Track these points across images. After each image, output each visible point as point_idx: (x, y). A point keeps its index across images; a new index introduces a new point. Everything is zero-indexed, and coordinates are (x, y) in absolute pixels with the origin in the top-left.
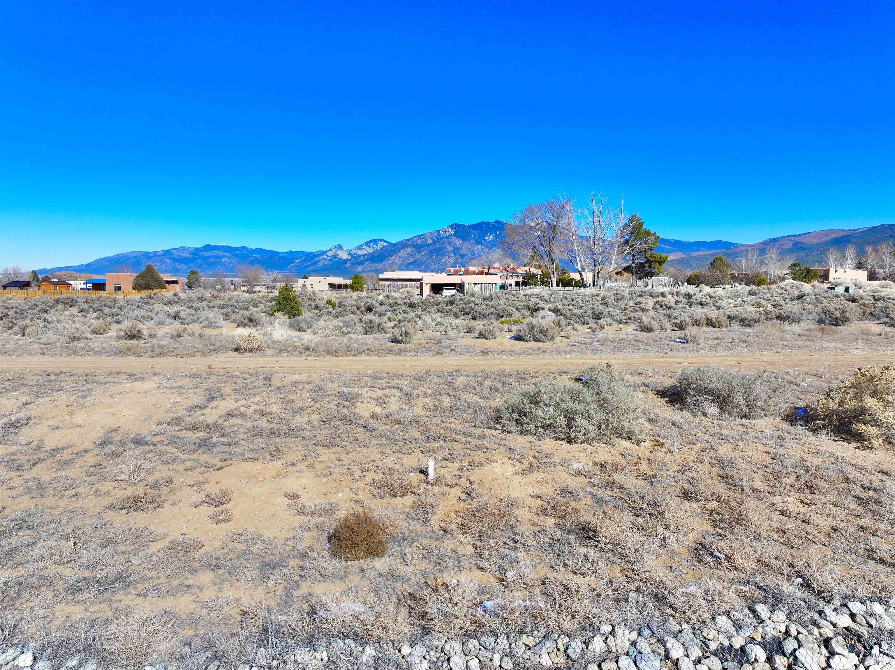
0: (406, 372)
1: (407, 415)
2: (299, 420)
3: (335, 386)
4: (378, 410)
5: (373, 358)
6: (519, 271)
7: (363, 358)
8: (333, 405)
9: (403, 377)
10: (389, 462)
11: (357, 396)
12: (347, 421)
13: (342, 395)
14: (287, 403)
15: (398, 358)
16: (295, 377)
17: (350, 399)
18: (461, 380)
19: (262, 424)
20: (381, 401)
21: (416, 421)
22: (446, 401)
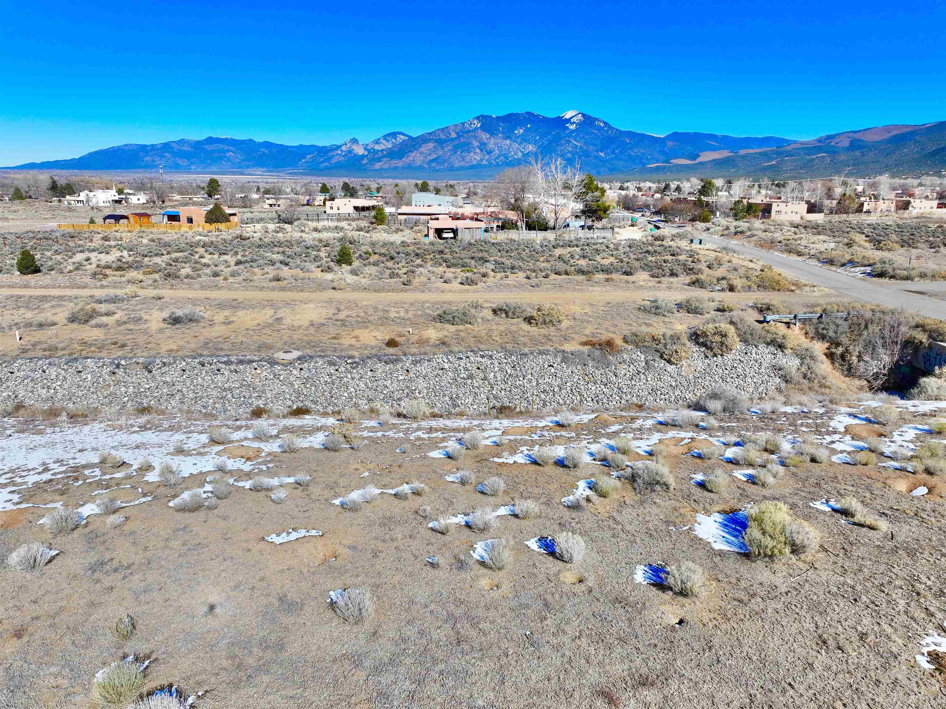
0: (407, 301)
1: (406, 317)
2: (371, 318)
3: (381, 307)
4: (397, 315)
5: (395, 294)
6: (501, 216)
7: (390, 293)
8: (381, 313)
9: (405, 303)
10: (400, 329)
11: (389, 310)
12: (386, 319)
13: (384, 310)
14: (366, 313)
15: (405, 294)
16: (365, 303)
17: (387, 311)
18: (427, 305)
19: (359, 319)
20: (397, 312)
21: (409, 319)
22: (420, 313)
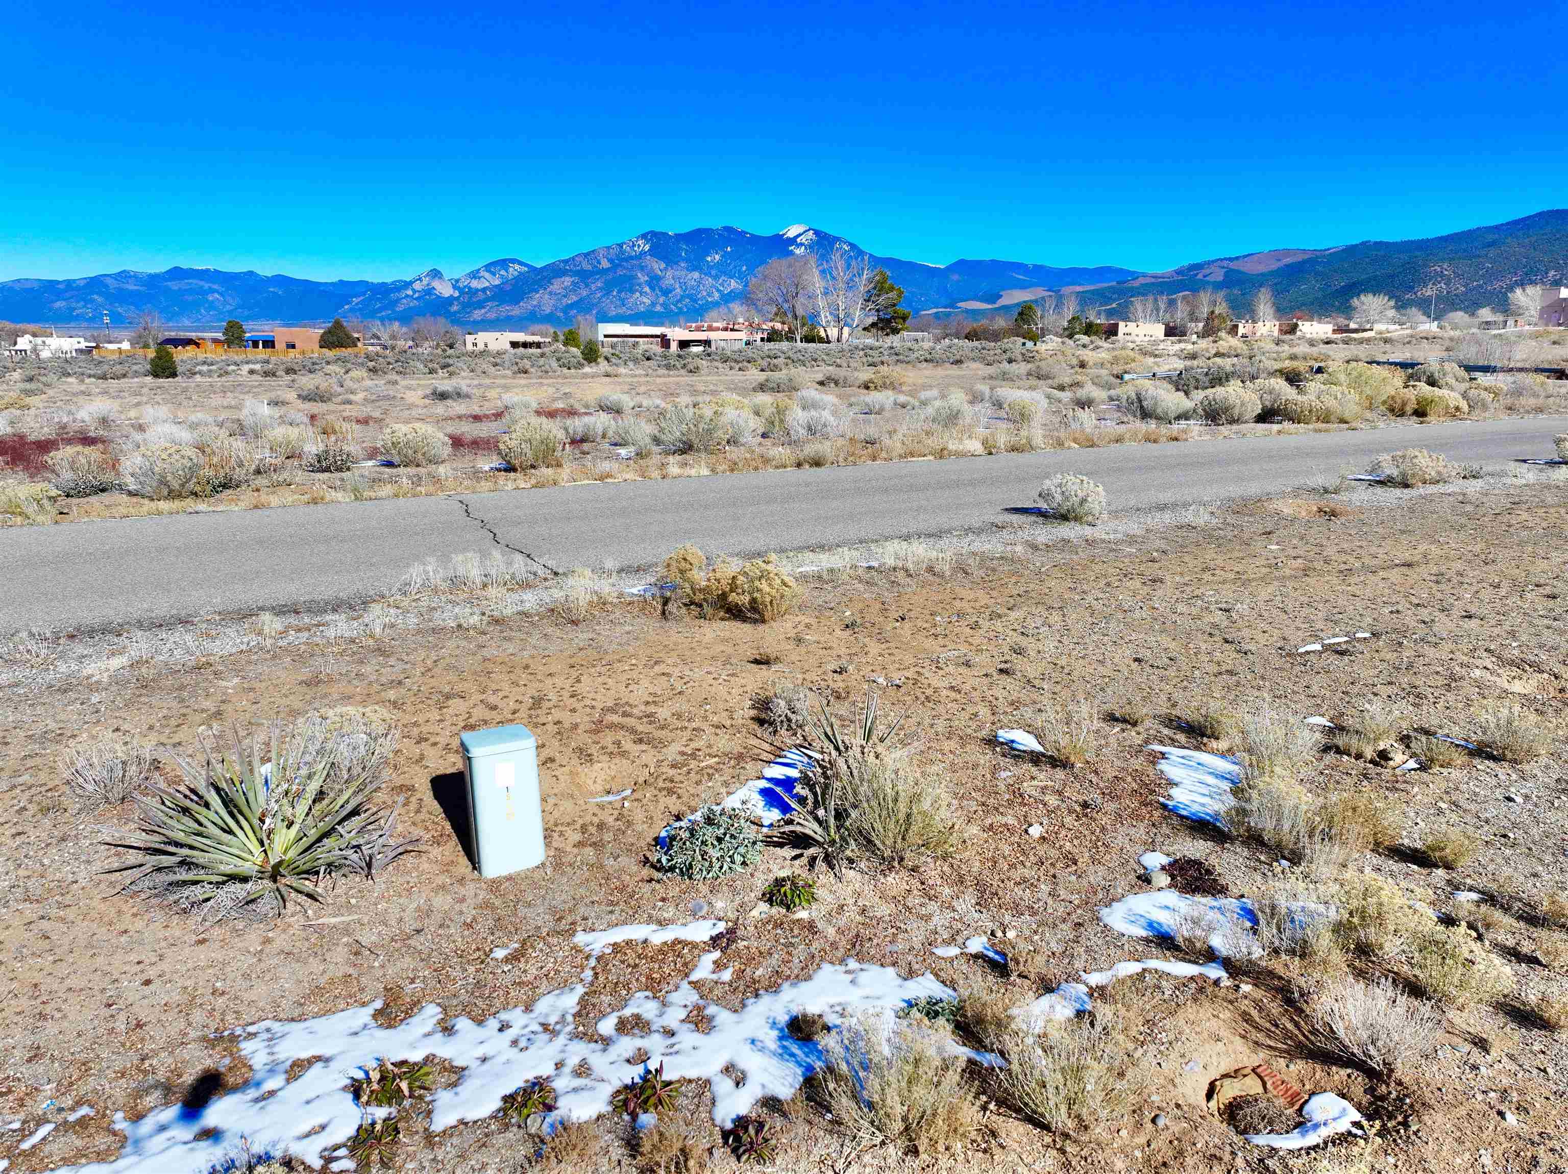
6: (764, 327)
